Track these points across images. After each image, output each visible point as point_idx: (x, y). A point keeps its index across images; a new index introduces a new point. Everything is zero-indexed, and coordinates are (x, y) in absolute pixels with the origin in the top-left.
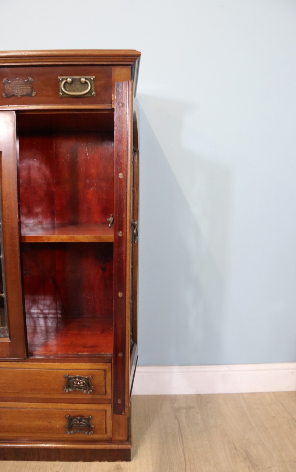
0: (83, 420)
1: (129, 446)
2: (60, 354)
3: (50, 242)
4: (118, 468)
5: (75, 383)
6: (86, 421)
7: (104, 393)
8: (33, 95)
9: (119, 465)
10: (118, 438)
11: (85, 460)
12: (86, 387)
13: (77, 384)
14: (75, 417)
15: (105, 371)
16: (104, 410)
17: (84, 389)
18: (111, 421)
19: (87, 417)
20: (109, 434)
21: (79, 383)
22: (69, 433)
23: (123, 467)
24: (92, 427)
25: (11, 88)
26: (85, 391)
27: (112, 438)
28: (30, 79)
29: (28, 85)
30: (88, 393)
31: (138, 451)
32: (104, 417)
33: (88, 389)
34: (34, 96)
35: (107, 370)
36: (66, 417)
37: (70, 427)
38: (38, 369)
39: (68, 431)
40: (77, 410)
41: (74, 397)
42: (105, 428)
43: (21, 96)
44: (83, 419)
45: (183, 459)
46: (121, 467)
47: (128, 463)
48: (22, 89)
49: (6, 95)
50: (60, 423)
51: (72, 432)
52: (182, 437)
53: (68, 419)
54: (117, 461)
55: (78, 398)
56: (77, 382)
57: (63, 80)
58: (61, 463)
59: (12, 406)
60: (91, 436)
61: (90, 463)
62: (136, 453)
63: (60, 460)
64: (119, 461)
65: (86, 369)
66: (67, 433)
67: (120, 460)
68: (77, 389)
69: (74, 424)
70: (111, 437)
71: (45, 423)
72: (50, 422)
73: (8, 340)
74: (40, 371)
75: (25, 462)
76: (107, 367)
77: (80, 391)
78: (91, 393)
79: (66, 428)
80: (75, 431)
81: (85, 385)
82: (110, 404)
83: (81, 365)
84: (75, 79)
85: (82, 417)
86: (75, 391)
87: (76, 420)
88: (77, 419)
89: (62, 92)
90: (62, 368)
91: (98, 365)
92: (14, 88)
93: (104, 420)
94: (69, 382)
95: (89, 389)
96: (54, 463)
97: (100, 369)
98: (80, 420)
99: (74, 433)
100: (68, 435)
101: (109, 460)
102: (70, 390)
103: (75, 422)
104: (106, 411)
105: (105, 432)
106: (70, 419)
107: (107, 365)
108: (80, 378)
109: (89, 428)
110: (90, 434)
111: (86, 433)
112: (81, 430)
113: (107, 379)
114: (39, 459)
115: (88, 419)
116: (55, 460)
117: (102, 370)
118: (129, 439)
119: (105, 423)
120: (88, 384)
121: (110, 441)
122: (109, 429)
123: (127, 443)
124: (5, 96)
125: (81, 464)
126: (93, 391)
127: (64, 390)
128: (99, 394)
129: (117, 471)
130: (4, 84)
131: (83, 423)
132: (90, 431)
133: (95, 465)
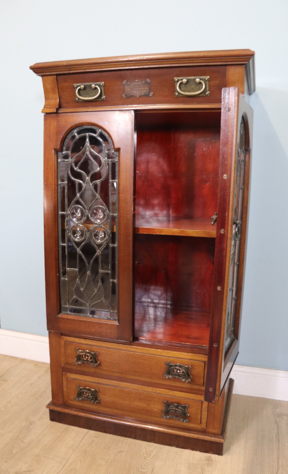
1: (222, 440)
2: (164, 342)
4: (209, 460)
5: (175, 370)
6: (183, 409)
7: (202, 384)
8: (151, 95)
9: (210, 457)
10: (211, 430)
11: (178, 446)
12: (186, 376)
13: (177, 372)
14: (172, 403)
15: (204, 363)
16: (200, 401)
17: (183, 378)
18: (207, 413)
19: (184, 405)
20: (203, 426)
21: (178, 371)
22: (165, 418)
23: (213, 459)
24: (188, 415)
25: (131, 89)
26: (184, 380)
27: (206, 430)
28: (148, 80)
29: (146, 86)
30: (187, 382)
31: (232, 448)
32: (200, 407)
33: (187, 378)
36: (163, 402)
37: (167, 413)
38: (141, 353)
39: (165, 415)
40: (174, 396)
41: (173, 383)
42: (200, 419)
43: (140, 96)
44: (180, 406)
45: (276, 464)
46: (212, 459)
47: (220, 456)
48: (141, 90)
49: (126, 95)
50: (158, 407)
51: (168, 417)
52: (278, 442)
53: (166, 404)
54: (209, 453)
55: (177, 385)
56: (177, 370)
57: (178, 81)
58: (155, 445)
59: (115, 385)
60: (185, 424)
61: (183, 450)
62: (229, 449)
63: (155, 442)
64: (211, 453)
65: (187, 359)
66: (163, 417)
67: (212, 452)
68: (177, 377)
69: (171, 410)
70: (205, 428)
71: (144, 405)
72: (149, 405)
73: (116, 323)
74: (143, 355)
77: (179, 379)
78: (189, 382)
79: (163, 413)
80: (171, 416)
81: (185, 374)
83: (183, 354)
84: (190, 79)
85: (179, 404)
86: (175, 378)
87: (173, 406)
88: (174, 405)
89: (178, 92)
90: (164, 354)
91: (199, 356)
92: (132, 89)
93: (200, 410)
94: (170, 369)
96: (149, 443)
97: (200, 360)
98: (177, 407)
99: (170, 419)
100: (164, 419)
101: (201, 451)
102: (170, 377)
103: (172, 408)
104: (202, 404)
105: (199, 423)
106: (168, 404)
107: (207, 358)
108: (180, 366)
109: (184, 416)
110: (185, 421)
111: (181, 420)
112: (177, 416)
114: (135, 438)
115: (185, 407)
116: (150, 441)
117: (202, 361)
118: (222, 433)
119: (200, 414)
120: (188, 374)
121: (204, 432)
122: (204, 420)
123: (220, 437)
124: (125, 97)
125: (174, 449)
126: (191, 380)
127: (164, 376)
128: (197, 385)
129: (207, 462)
130: (124, 85)
131: (180, 410)
132: (185, 419)
133: (187, 453)
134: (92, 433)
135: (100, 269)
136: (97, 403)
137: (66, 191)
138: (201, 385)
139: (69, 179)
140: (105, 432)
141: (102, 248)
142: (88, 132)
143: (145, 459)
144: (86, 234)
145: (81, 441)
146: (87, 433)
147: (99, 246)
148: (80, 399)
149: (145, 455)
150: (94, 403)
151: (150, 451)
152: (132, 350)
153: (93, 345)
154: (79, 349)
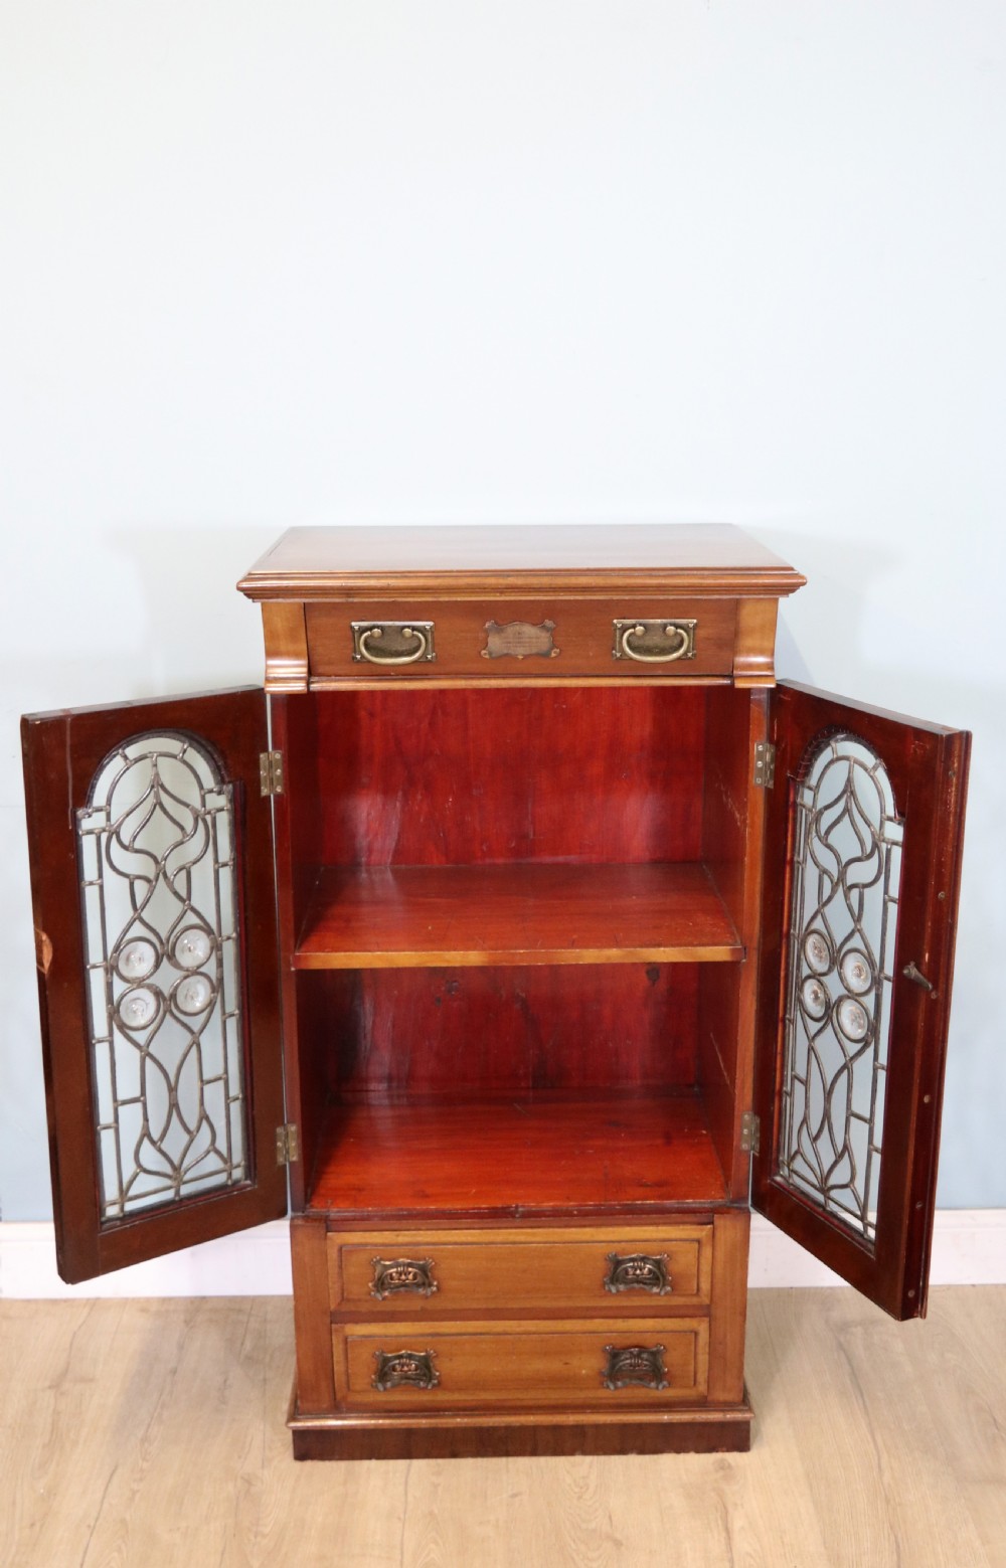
0: (645, 1356)
1: (747, 1415)
2: (591, 1205)
3: (581, 963)
4: (723, 1467)
5: (631, 1271)
6: (651, 1358)
7: (695, 1292)
8: (553, 655)
9: (723, 1460)
10: (720, 1395)
11: (642, 1452)
12: (658, 1279)
13: (634, 1274)
14: (627, 1348)
15: (699, 1241)
16: (691, 1332)
17: (654, 1285)
18: (708, 1356)
19: (655, 1349)
20: (702, 1388)
21: (638, 1272)
22: (612, 1387)
23: (733, 1464)
24: (664, 1371)
25: (503, 641)
26: (655, 1290)
27: (706, 1397)
28: (549, 623)
29: (545, 635)
30: (663, 1293)
31: (763, 1429)
32: (693, 1347)
33: (661, 1284)
34: (556, 657)
35: (704, 1241)
36: (604, 1351)
37: (613, 1374)
38: (544, 1243)
39: (611, 1381)
40: (629, 1332)
42: (693, 1374)
43: (526, 657)
44: (644, 1352)
45: (872, 1445)
46: (729, 1465)
47: (744, 1455)
48: (529, 642)
49: (490, 654)
50: (590, 1364)
51: (619, 1384)
52: (862, 1395)
53: (610, 1353)
54: (717, 1452)
55: (634, 1304)
56: (636, 1270)
57: (624, 629)
58: (588, 1459)
59: (479, 1330)
60: (663, 1392)
61: (655, 1457)
62: (760, 1430)
63: (585, 1453)
64: (723, 1451)
65: (655, 1241)
66: (608, 1387)
67: (724, 1449)
68: (635, 1285)
69: (624, 1365)
70: (706, 1394)
71: (554, 1366)
72: (566, 1364)
74: (551, 1248)
75: (503, 1460)
76: (704, 1233)
77: (644, 1289)
78: (666, 1294)
79: (604, 1376)
80: (628, 1380)
81: (654, 1273)
82: (705, 1316)
83: (645, 1231)
84: (653, 625)
85: (642, 1348)
86: (634, 1288)
87: (628, 1356)
88: (631, 1353)
89: (622, 650)
90: (602, 1238)
91: (683, 1229)
92: (509, 640)
93: (693, 1354)
94: (616, 1270)
95: (664, 1285)
96: (571, 1459)
97: (687, 1238)
98: (638, 1356)
99: (625, 1386)
100: (610, 1393)
101: (698, 1451)
102: (622, 1287)
103: (626, 1361)
104: (696, 1334)
105: (693, 1383)
106: (614, 1355)
107: (702, 1230)
108: (643, 1259)
109: (656, 1374)
110: (660, 1387)
111: (653, 1384)
112: (640, 1378)
113: (703, 1261)
114: (534, 1453)
115: (654, 1354)
116: (572, 1453)
117: (693, 1240)
118: (744, 1401)
119: (693, 1362)
120: (659, 1275)
121: (702, 1404)
122: (702, 1377)
123: (741, 1407)
124: (487, 657)
125: (633, 1459)
126: (671, 1288)
127: (607, 1288)
128: (684, 1295)
129: (721, 1473)
130: (487, 632)
131: (645, 1361)
132: (661, 1381)
133: (668, 1462)
134: (419, 1465)
136: (434, 1386)
138: (692, 1295)
140: (454, 1455)
143: (580, 1498)
145: (406, 1494)
146: (409, 1471)
148: (389, 1384)
149: (577, 1490)
150: (425, 1388)
151: (584, 1478)
152: (522, 1238)
153: (418, 1244)
154: (381, 1259)
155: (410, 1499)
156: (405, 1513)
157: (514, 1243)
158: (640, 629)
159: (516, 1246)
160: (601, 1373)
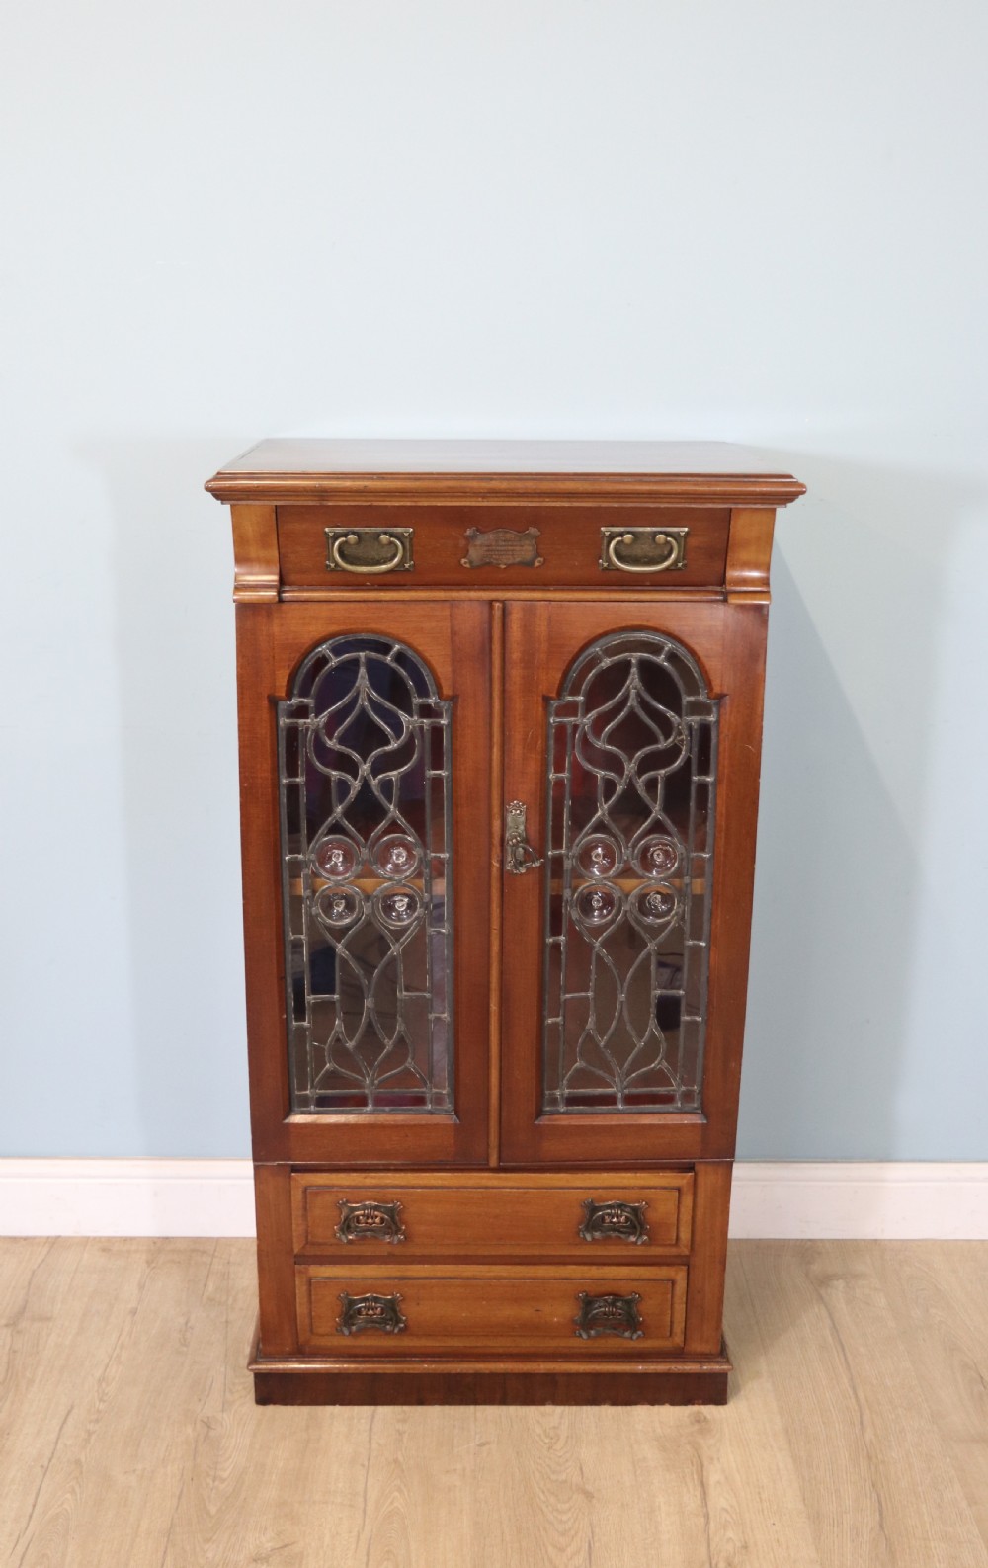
0: (619, 1304)
1: (725, 1367)
4: (699, 1420)
5: (607, 1219)
6: (625, 1307)
7: (674, 1242)
8: (537, 564)
9: (698, 1412)
10: (696, 1346)
11: (615, 1403)
12: (635, 1227)
13: (610, 1222)
14: (600, 1296)
15: (679, 1189)
16: (668, 1280)
17: (631, 1234)
18: (684, 1306)
19: (629, 1298)
20: (678, 1339)
21: (615, 1220)
22: (584, 1336)
23: (709, 1417)
24: (639, 1321)
25: (485, 549)
26: (633, 1239)
27: (683, 1348)
28: (533, 530)
29: (528, 543)
30: (639, 1243)
32: (669, 1296)
33: (638, 1233)
34: (540, 567)
35: (685, 1189)
36: (577, 1299)
37: (587, 1322)
38: (518, 1188)
39: (584, 1330)
40: (604, 1279)
41: (600, 1251)
42: (668, 1324)
43: (509, 566)
44: (618, 1301)
45: (853, 1400)
46: (705, 1418)
47: (720, 1408)
48: (513, 551)
49: (471, 563)
50: (561, 1312)
51: (592, 1332)
52: (843, 1350)
53: (583, 1301)
54: (693, 1404)
55: (611, 1252)
56: (612, 1217)
57: (611, 537)
58: (560, 1409)
59: (448, 1277)
60: (637, 1342)
61: (629, 1408)
63: (556, 1402)
64: (699, 1404)
65: (633, 1188)
66: (581, 1336)
67: (701, 1401)
68: (613, 1234)
69: (597, 1314)
70: (682, 1344)
71: (526, 1312)
72: (537, 1311)
73: (453, 1120)
74: (525, 1193)
75: (471, 1408)
76: (685, 1181)
77: (620, 1238)
78: (643, 1243)
79: (576, 1325)
80: (601, 1329)
81: (632, 1221)
82: (684, 1265)
83: (624, 1177)
84: (642, 533)
85: (616, 1297)
86: (609, 1237)
87: (601, 1304)
88: (605, 1301)
89: (609, 560)
91: (664, 1176)
92: (491, 548)
93: (669, 1304)
94: (592, 1218)
95: (641, 1235)
96: (542, 1408)
97: (667, 1185)
98: (613, 1304)
99: (598, 1336)
100: (582, 1342)
101: (673, 1403)
102: (597, 1235)
103: (599, 1309)
104: (673, 1283)
105: (668, 1334)
106: (588, 1302)
107: (683, 1178)
108: (620, 1207)
109: (631, 1323)
110: (635, 1337)
111: (627, 1334)
112: (614, 1328)
113: (682, 1210)
114: (504, 1402)
115: (629, 1303)
116: (542, 1403)
117: (673, 1188)
118: (722, 1353)
119: (669, 1312)
120: (637, 1222)
121: (679, 1354)
122: (679, 1327)
123: (719, 1359)
124: (467, 566)
125: (607, 1411)
126: (649, 1237)
127: (581, 1236)
128: (665, 1245)
129: (696, 1427)
130: (467, 539)
131: (619, 1310)
132: (635, 1331)
133: (641, 1412)
134: (385, 1411)
135: (401, 991)
136: (401, 1330)
137: (303, 800)
138: (671, 1245)
139: (311, 770)
140: (421, 1402)
141: (405, 939)
142: (362, 650)
143: (550, 1448)
144: (361, 907)
145: (370, 1441)
146: (373, 1417)
147: (398, 934)
148: (354, 1328)
149: (547, 1440)
150: (391, 1333)
151: (554, 1427)
152: (495, 1183)
153: (387, 1187)
154: (347, 1202)
155: (374, 1446)
156: (369, 1460)
157: (487, 1187)
158: (628, 537)
159: (488, 1190)
160: (573, 1321)
